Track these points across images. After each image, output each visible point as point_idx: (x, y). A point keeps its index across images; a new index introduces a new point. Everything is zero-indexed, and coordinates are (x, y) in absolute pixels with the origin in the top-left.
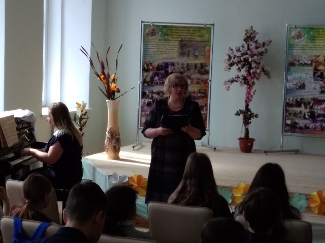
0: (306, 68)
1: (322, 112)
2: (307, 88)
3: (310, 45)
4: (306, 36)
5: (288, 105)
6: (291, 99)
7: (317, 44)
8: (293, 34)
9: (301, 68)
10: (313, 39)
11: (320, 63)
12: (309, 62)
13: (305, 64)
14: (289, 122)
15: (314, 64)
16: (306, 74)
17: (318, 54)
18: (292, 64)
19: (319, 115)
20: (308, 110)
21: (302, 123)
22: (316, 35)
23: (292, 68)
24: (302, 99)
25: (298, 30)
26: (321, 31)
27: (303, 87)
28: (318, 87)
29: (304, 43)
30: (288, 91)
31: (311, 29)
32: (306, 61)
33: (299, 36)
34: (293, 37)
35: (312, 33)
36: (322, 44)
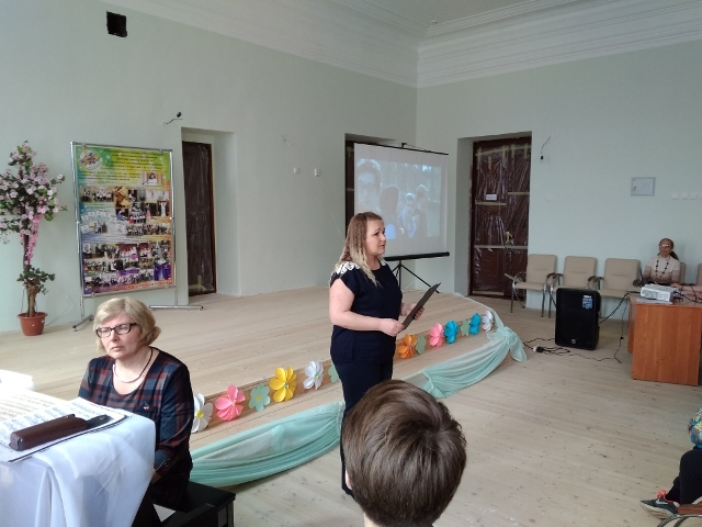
0: (105, 203)
1: (131, 260)
2: (109, 230)
3: (108, 172)
4: (101, 160)
5: (85, 255)
6: (89, 247)
7: (116, 171)
9: (99, 203)
10: (110, 165)
11: (124, 197)
12: (109, 196)
13: (104, 198)
14: (89, 279)
15: (115, 199)
16: (107, 213)
17: (119, 185)
18: (85, 199)
19: (128, 265)
20: (113, 260)
21: (106, 277)
22: (114, 160)
23: (86, 205)
24: (103, 246)
25: (89, 152)
27: (103, 229)
28: (123, 228)
29: (98, 169)
30: (83, 237)
31: (107, 150)
32: (104, 195)
33: (91, 160)
35: (108, 157)
36: (123, 172)
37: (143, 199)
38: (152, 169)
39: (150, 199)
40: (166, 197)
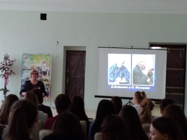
3: (31, 62)
4: (29, 58)
7: (34, 61)
8: (24, 57)
9: (27, 71)
10: (32, 59)
12: (31, 69)
13: (29, 69)
17: (34, 65)
18: (24, 69)
22: (33, 58)
23: (24, 71)
25: (26, 56)
26: (35, 56)
29: (28, 61)
30: (22, 81)
31: (31, 55)
32: (29, 68)
33: (26, 58)
34: (24, 59)
35: (31, 57)
36: (35, 61)
37: (41, 70)
38: (45, 60)
39: (43, 70)
40: (49, 69)
